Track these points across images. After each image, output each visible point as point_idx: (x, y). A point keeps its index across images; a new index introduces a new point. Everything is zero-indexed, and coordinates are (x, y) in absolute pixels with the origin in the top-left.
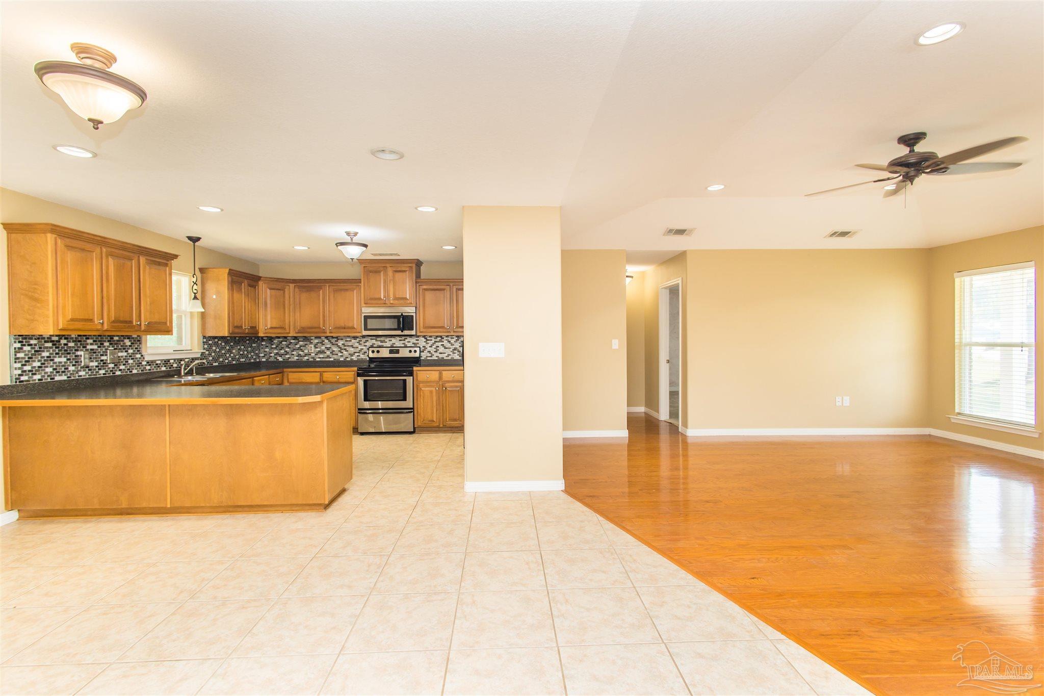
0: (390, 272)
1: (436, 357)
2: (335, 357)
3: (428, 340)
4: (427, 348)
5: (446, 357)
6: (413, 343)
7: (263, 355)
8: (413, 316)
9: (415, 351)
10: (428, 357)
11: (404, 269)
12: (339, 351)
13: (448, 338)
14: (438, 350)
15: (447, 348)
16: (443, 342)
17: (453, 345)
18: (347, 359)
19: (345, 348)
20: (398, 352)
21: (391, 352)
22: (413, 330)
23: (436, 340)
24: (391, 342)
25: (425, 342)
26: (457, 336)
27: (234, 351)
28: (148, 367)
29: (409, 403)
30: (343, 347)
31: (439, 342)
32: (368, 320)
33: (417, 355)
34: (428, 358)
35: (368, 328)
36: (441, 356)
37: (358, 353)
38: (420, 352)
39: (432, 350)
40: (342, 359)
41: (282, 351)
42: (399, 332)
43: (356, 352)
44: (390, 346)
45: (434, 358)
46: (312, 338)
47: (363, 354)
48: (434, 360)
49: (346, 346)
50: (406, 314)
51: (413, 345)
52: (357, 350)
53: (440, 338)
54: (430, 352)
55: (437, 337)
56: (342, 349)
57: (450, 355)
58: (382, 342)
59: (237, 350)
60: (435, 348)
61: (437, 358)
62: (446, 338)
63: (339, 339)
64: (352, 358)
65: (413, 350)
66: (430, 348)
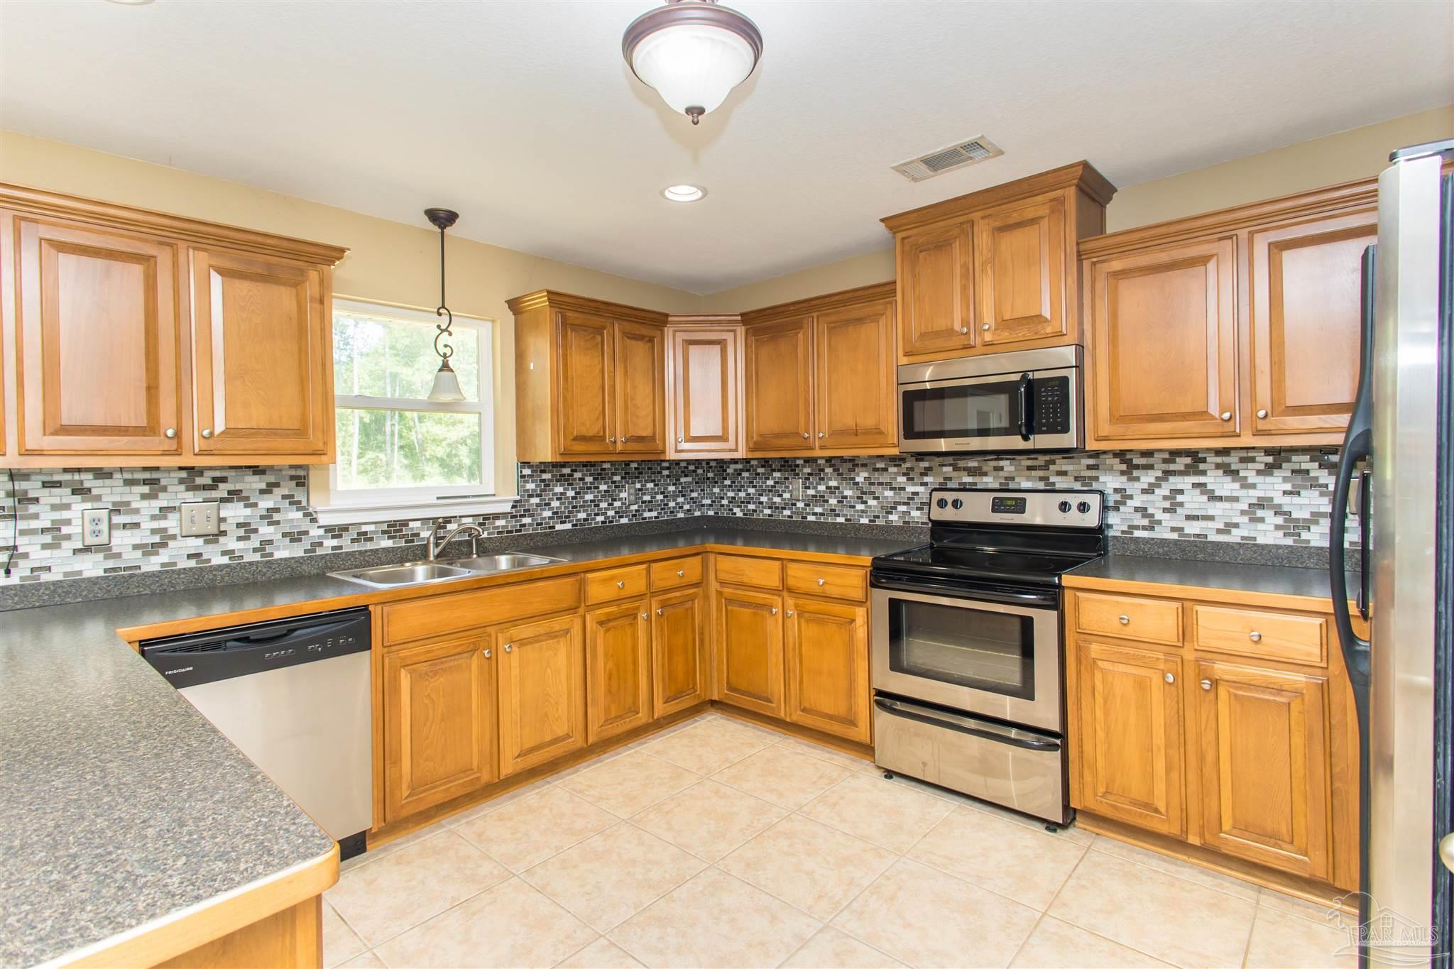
0: (983, 238)
1: (1173, 529)
2: (849, 513)
3: (1137, 467)
4: (1131, 497)
5: (1219, 531)
6: (1077, 479)
7: (709, 502)
8: (1065, 380)
9: (1083, 507)
10: (1137, 528)
11: (1030, 214)
12: (858, 498)
13: (1226, 460)
14: (1181, 504)
15: (1220, 499)
16: (1204, 473)
17: (1253, 486)
18: (878, 522)
19: (873, 488)
20: (1020, 507)
21: (998, 506)
22: (1065, 429)
23: (1172, 467)
24: (1001, 474)
25: (1123, 473)
26: (1268, 451)
27: (623, 495)
28: (330, 543)
29: (1043, 712)
30: (866, 488)
31: (1181, 473)
32: (917, 405)
33: (1090, 520)
34: (1137, 534)
35: (917, 428)
36: (1192, 528)
37: (905, 504)
38: (1104, 508)
39: (1156, 504)
40: (865, 521)
41: (742, 494)
42: (1016, 442)
43: (899, 503)
44: (997, 486)
45: (1163, 533)
46: (798, 462)
47: (918, 509)
48: (1164, 542)
49: (873, 484)
50: (1038, 375)
51: (1078, 486)
52: (903, 496)
53: (1188, 460)
54: (1145, 509)
55: (1175, 454)
56: (865, 493)
57: (1236, 525)
58: (971, 472)
59: (632, 491)
60: (1165, 498)
61: (1175, 536)
62: (1219, 460)
63: (857, 465)
64: (891, 517)
65: (1074, 500)
66: (1146, 497)
